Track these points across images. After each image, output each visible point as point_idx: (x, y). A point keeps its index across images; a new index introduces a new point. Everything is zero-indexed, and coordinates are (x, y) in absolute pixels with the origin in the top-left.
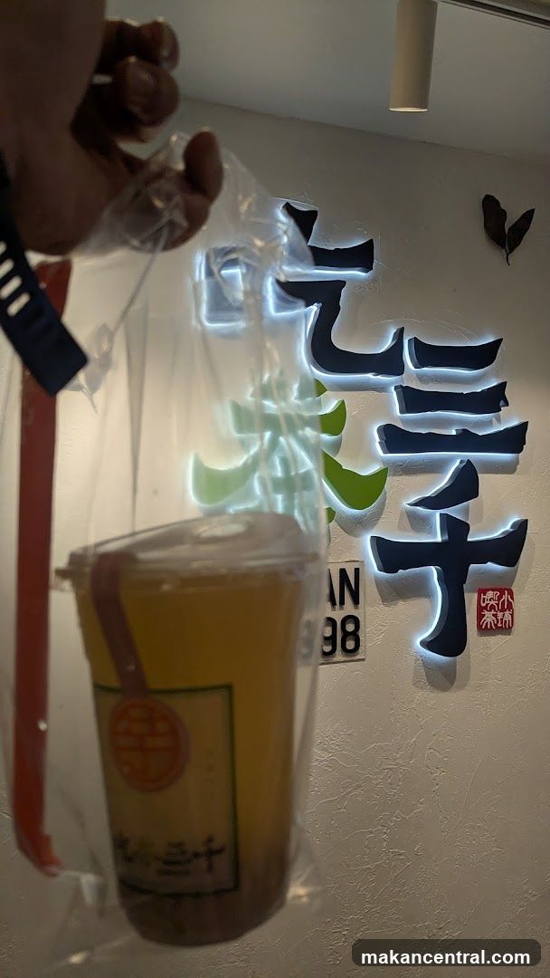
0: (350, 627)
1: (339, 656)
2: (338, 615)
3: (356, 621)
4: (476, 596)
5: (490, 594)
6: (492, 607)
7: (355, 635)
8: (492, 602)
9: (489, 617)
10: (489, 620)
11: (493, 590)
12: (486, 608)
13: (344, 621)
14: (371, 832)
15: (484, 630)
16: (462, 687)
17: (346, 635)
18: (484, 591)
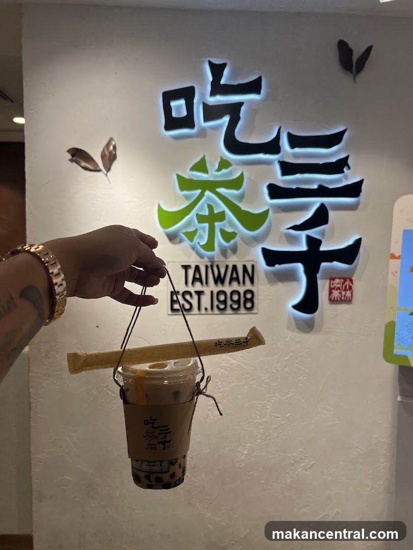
0: (249, 296)
1: (242, 310)
2: (242, 290)
3: (252, 292)
4: (328, 282)
5: (337, 281)
6: (338, 288)
7: (251, 300)
8: (338, 286)
9: (336, 294)
10: (336, 296)
11: (340, 278)
12: (334, 288)
13: (246, 292)
14: (261, 404)
15: (332, 301)
16: (319, 331)
17: (246, 300)
18: (333, 279)
